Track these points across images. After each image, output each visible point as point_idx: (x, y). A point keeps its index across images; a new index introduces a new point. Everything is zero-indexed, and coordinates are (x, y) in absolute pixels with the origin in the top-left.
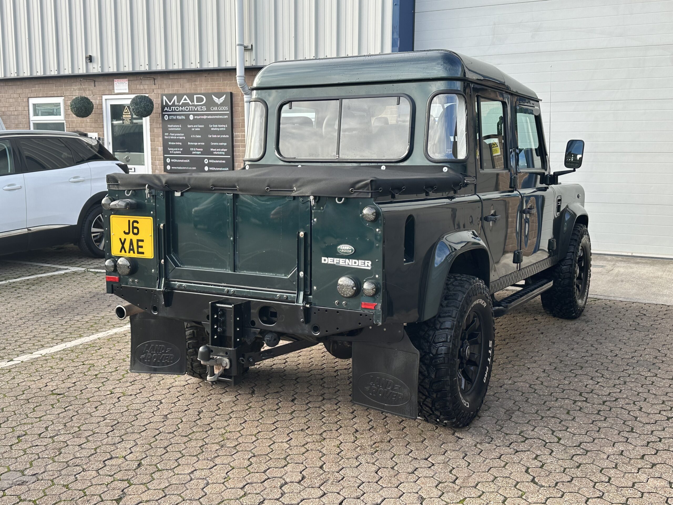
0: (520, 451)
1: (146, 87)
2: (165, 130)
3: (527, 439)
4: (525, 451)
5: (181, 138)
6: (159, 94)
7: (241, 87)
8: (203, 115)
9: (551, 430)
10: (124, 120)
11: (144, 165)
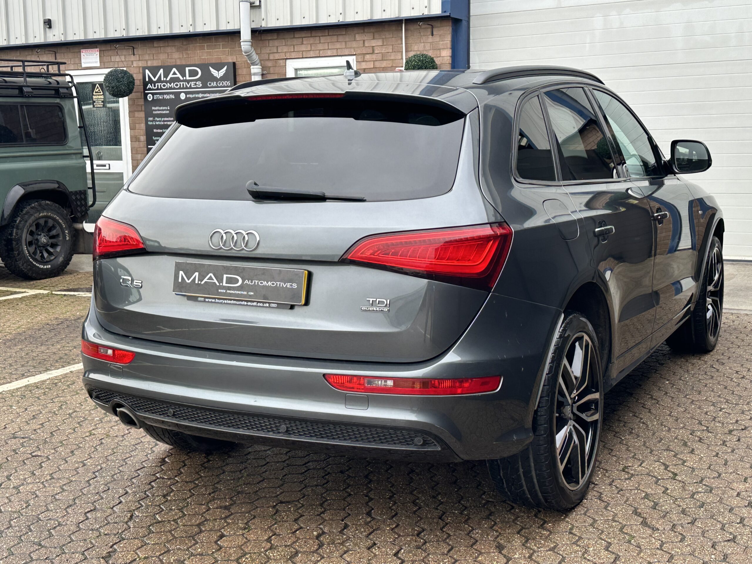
1: (123, 58)
2: (149, 114)
3: (633, 475)
4: (631, 490)
5: (169, 123)
6: (139, 67)
7: (247, 56)
8: (198, 93)
9: (664, 464)
10: (94, 102)
11: (122, 160)
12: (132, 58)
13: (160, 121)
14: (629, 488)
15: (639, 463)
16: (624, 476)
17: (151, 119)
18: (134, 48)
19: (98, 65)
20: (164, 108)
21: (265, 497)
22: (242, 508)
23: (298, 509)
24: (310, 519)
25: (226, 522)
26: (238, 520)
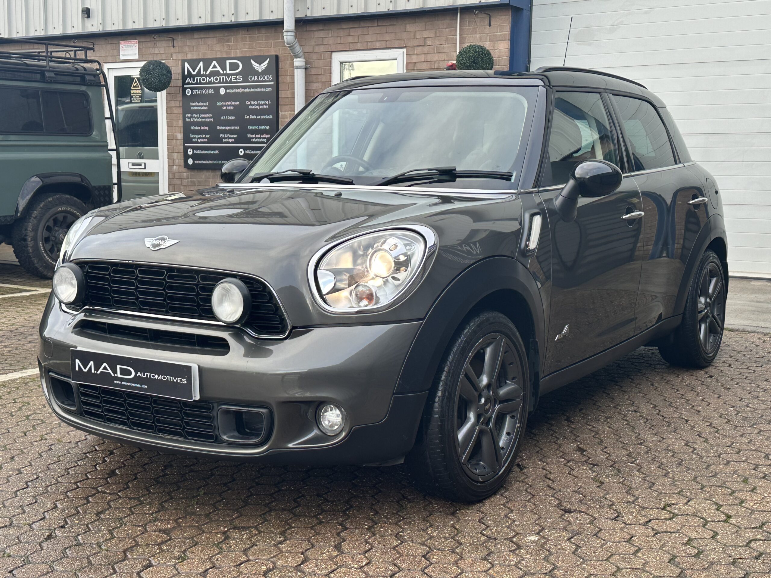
0: (662, 532)
1: (162, 50)
2: (186, 109)
3: (675, 515)
4: (671, 533)
5: (207, 120)
6: (179, 60)
7: (289, 47)
8: (238, 87)
9: (716, 504)
10: (132, 97)
11: (158, 159)
12: (172, 50)
13: (198, 118)
14: (669, 530)
15: (685, 501)
16: (664, 515)
17: (190, 115)
18: (173, 40)
19: (137, 57)
20: (202, 104)
21: (218, 520)
22: (185, 532)
23: (252, 537)
24: (262, 551)
25: (160, 548)
26: (175, 546)
